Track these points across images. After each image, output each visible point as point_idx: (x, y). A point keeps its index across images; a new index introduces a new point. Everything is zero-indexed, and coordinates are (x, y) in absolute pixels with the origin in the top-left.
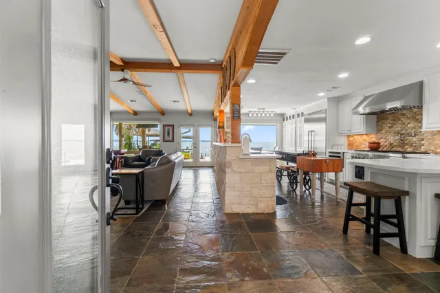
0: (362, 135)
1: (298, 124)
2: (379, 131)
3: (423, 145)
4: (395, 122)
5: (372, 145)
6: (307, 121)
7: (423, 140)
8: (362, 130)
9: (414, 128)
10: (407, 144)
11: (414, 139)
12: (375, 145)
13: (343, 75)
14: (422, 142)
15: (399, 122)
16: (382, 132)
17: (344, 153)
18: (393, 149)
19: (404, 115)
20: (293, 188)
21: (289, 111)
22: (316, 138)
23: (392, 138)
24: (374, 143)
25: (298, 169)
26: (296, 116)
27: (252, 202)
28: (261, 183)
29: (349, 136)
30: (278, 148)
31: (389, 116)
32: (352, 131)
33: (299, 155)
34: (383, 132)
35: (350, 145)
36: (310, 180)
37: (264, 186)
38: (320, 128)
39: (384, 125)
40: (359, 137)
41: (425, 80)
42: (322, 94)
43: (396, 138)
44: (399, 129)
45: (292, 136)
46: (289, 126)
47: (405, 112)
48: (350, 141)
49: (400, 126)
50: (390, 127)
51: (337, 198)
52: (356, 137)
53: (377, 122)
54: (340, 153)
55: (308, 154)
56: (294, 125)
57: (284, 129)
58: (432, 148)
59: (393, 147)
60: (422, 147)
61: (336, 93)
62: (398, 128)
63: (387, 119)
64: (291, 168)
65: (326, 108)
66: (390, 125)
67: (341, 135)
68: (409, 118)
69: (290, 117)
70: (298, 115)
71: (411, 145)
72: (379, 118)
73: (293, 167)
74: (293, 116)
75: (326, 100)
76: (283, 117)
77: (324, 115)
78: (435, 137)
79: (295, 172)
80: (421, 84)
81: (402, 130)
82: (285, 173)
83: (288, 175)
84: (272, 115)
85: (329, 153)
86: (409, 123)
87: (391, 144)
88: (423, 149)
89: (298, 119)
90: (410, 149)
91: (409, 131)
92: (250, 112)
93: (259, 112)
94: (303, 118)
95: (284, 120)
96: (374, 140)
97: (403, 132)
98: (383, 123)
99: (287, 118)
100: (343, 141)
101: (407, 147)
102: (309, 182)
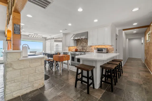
0: (72, 46)
1: (52, 42)
2: (77, 45)
6: (55, 41)
8: (73, 45)
9: (85, 45)
11: (85, 48)
12: (76, 50)
13: (70, 25)
14: (87, 49)
15: (82, 43)
18: (81, 51)
20: (51, 68)
21: (48, 37)
22: (59, 47)
23: (80, 48)
25: (54, 61)
26: (51, 39)
27: (29, 85)
28: (35, 72)
29: (69, 47)
30: (44, 51)
31: (80, 41)
32: (70, 45)
33: (54, 54)
35: (69, 50)
36: (58, 64)
37: (37, 74)
38: (60, 44)
40: (72, 47)
42: (61, 31)
43: (81, 48)
45: (49, 46)
46: (48, 43)
51: (68, 70)
52: (71, 47)
53: (77, 43)
54: (67, 53)
55: (57, 54)
56: (50, 42)
57: (46, 44)
58: (89, 50)
61: (65, 32)
64: (50, 60)
65: (62, 36)
66: (80, 44)
67: (67, 46)
68: (84, 42)
69: (49, 39)
70: (52, 39)
71: (85, 50)
72: (77, 41)
73: (51, 59)
75: (62, 34)
76: (46, 39)
77: (61, 40)
78: (90, 47)
79: (52, 62)
80: (87, 32)
82: (48, 62)
83: (49, 63)
84: (41, 37)
85: (64, 53)
88: (87, 51)
89: (52, 40)
90: (84, 51)
91: (84, 46)
92: (30, 34)
93: (35, 35)
94: (54, 40)
95: (46, 40)
96: (76, 48)
97: (83, 46)
98: (78, 43)
99: (47, 39)
100: (67, 48)
101: (84, 50)
102: (58, 65)
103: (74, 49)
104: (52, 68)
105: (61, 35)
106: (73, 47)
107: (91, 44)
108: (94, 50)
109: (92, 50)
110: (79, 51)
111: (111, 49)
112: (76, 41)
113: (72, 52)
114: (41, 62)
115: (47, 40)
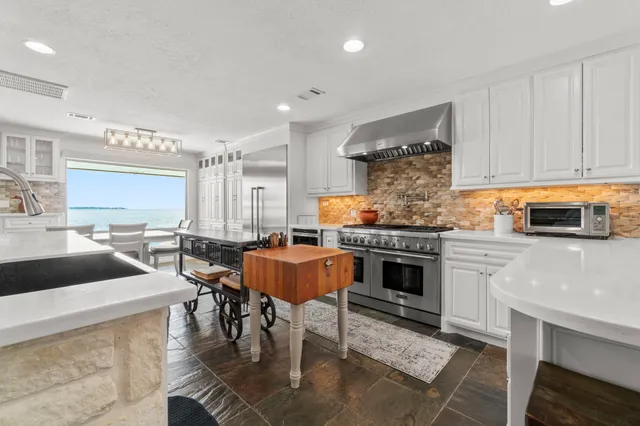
0: (342, 197)
1: (230, 175)
2: (371, 190)
3: (440, 214)
4: (397, 176)
5: (367, 214)
6: (248, 171)
7: (439, 206)
8: (349, 188)
9: (426, 186)
10: (415, 213)
11: (427, 205)
12: (371, 216)
13: (354, 45)
14: (439, 210)
15: (404, 176)
16: (375, 191)
17: (322, 231)
18: (395, 223)
19: (410, 163)
21: (213, 150)
22: (267, 203)
23: (393, 202)
24: (369, 212)
25: (245, 287)
26: (225, 158)
29: (320, 199)
30: (186, 224)
31: (388, 165)
32: (330, 191)
34: (378, 191)
35: (324, 216)
36: (270, 304)
38: (276, 187)
39: (379, 181)
40: (338, 200)
41: (456, 100)
42: (284, 108)
43: (400, 202)
44: (403, 187)
45: (217, 197)
46: (211, 181)
47: (411, 158)
48: (324, 207)
49: (404, 182)
50: (389, 184)
52: (332, 200)
53: (369, 174)
54: (315, 232)
55: (269, 242)
56: (221, 175)
57: (202, 184)
58: (453, 219)
59: (394, 218)
60: (439, 218)
61: (310, 112)
62: (401, 185)
63: (384, 170)
64: (223, 279)
65: (288, 142)
66: (388, 180)
67: (310, 196)
68: (419, 170)
69: (213, 159)
70: (230, 158)
71: (422, 215)
72: (372, 165)
73: (228, 274)
74: (220, 158)
75: (286, 126)
76: (199, 160)
78: (457, 201)
81: (407, 190)
84: (173, 149)
85: (295, 230)
86: (418, 178)
87: (391, 213)
88: (439, 221)
89: (231, 164)
90: (419, 222)
91: (417, 191)
92: (113, 132)
93: (139, 136)
94: (240, 162)
95: (201, 166)
96: (364, 206)
97: (410, 192)
98: (378, 177)
99: (207, 161)
100: (312, 208)
101: (415, 217)
102: (269, 309)
103: (354, 214)
104: (234, 331)
105: (283, 134)
106: (347, 199)
107: (481, 180)
108: (497, 218)
109: (477, 219)
110: (382, 222)
111: (629, 208)
112: (366, 164)
113: (348, 230)
114: (126, 365)
115: (207, 166)
